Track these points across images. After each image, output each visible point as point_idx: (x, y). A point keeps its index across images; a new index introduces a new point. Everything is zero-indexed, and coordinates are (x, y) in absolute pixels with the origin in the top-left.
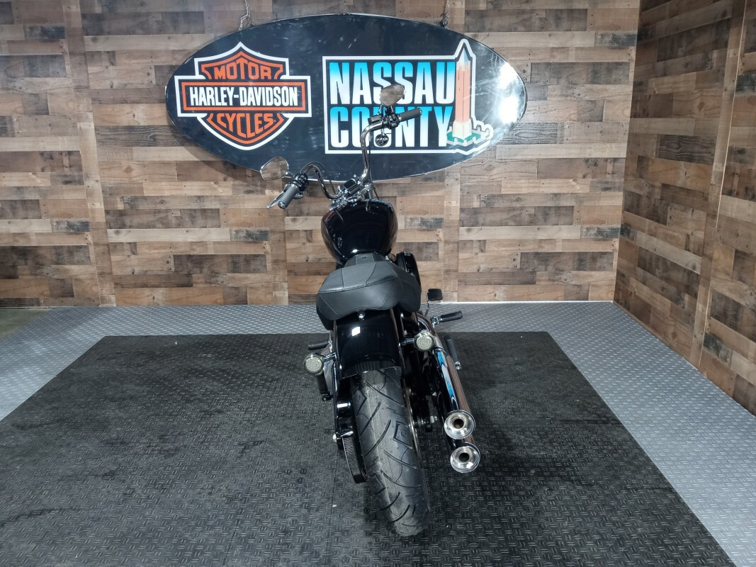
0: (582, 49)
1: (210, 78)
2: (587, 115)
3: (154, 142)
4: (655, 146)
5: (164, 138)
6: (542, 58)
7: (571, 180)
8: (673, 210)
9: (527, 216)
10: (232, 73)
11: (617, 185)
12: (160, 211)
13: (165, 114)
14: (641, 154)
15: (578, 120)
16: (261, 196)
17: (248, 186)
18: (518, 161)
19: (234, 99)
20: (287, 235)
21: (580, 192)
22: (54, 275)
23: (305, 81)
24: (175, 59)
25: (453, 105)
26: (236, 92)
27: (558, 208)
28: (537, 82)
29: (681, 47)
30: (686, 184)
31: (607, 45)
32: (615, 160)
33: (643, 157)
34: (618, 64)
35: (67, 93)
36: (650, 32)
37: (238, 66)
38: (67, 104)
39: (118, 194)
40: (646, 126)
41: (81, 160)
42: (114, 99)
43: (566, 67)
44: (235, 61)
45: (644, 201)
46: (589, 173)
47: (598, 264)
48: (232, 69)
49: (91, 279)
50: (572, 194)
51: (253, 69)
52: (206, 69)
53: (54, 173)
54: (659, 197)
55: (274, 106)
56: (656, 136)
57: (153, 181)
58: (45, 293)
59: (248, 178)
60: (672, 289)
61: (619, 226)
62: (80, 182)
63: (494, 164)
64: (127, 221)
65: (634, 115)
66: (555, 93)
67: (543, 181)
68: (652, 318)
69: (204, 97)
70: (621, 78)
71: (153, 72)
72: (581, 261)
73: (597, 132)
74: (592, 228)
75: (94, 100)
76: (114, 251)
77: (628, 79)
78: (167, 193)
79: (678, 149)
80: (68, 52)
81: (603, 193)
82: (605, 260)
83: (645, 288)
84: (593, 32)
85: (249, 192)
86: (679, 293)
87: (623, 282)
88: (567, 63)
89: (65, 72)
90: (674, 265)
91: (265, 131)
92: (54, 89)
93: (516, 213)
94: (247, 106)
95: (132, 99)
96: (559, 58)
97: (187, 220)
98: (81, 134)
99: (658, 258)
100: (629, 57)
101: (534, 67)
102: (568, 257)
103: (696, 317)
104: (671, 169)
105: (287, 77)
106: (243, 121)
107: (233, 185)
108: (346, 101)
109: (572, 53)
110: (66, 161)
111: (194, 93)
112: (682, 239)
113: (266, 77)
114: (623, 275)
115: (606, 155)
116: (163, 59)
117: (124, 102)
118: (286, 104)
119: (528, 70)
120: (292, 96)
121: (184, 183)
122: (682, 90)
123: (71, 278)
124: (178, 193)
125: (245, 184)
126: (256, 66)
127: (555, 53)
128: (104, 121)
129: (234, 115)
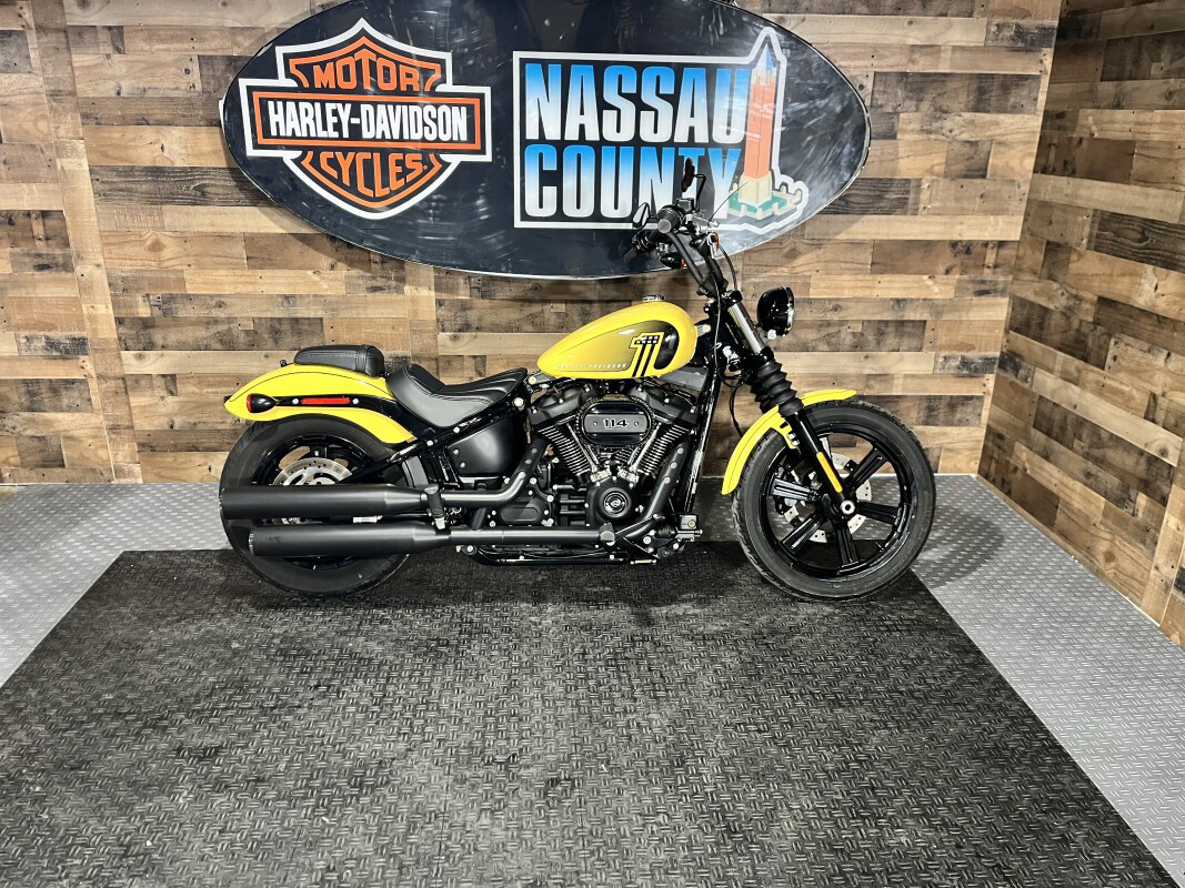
0: (962, 48)
1: (306, 85)
2: (963, 167)
3: (201, 197)
4: (1087, 229)
5: (221, 191)
6: (893, 63)
7: (926, 277)
8: (1122, 345)
9: (850, 337)
10: (347, 78)
11: (1000, 286)
12: (216, 321)
13: (220, 146)
14: (1052, 239)
15: (946, 175)
16: (395, 296)
17: (374, 278)
18: (840, 242)
19: (350, 126)
20: (441, 364)
21: (938, 297)
22: (25, 429)
23: (481, 97)
24: (238, 45)
25: (742, 145)
26: (355, 112)
27: (901, 323)
28: (881, 106)
29: (1159, 60)
30: (1154, 305)
31: (1006, 44)
32: (1001, 244)
33: (1058, 245)
34: (1021, 77)
35: (35, 104)
36: (1086, 27)
37: (359, 64)
38: (36, 125)
39: (138, 290)
40: (1069, 191)
41: (65, 227)
42: (123, 117)
43: (933, 81)
44: (351, 54)
45: (1056, 320)
46: (955, 266)
47: (958, 416)
48: (346, 69)
49: (94, 437)
50: (925, 300)
51: (386, 69)
52: (297, 67)
53: (17, 250)
54: (1091, 319)
55: (424, 140)
56: (1091, 214)
57: (202, 267)
58: (12, 460)
59: (373, 266)
60: (1111, 480)
61: (998, 354)
62: (67, 267)
63: (801, 248)
64: (158, 337)
65: (1041, 169)
66: (911, 127)
67: (879, 277)
68: (1060, 518)
69: (296, 120)
70: (1023, 102)
71: (195, 67)
72: (931, 409)
73: (975, 197)
74: (955, 358)
75: (85, 116)
76: (134, 389)
77: (1036, 105)
78: (228, 290)
79: (1140, 241)
80: (32, 23)
81: (976, 299)
82: (969, 409)
83: (1048, 466)
84: (986, 19)
85: (375, 289)
86: (1126, 489)
87: (999, 447)
88: (935, 74)
89: (30, 63)
90: (1117, 441)
91: (407, 185)
92: (9, 95)
93: (832, 330)
94: (374, 139)
95: (159, 117)
96: (923, 65)
97: (266, 336)
98: (63, 179)
99: (1081, 422)
100: (1041, 67)
101: (877, 79)
102: (912, 404)
103: (1160, 537)
104: (1123, 275)
105: (448, 87)
106: (368, 165)
107: (347, 277)
108: (553, 133)
109: (946, 55)
110: (38, 229)
111: (276, 112)
112: (1141, 400)
113: (410, 87)
114: (1001, 437)
115: (987, 237)
116: (214, 44)
117: (143, 121)
118: (445, 138)
119: (869, 84)
120: (458, 122)
121: (259, 272)
122: (1156, 138)
123: (57, 435)
124: (250, 288)
125: (368, 275)
126: (392, 66)
127: (916, 56)
128: (107, 156)
129: (351, 155)
